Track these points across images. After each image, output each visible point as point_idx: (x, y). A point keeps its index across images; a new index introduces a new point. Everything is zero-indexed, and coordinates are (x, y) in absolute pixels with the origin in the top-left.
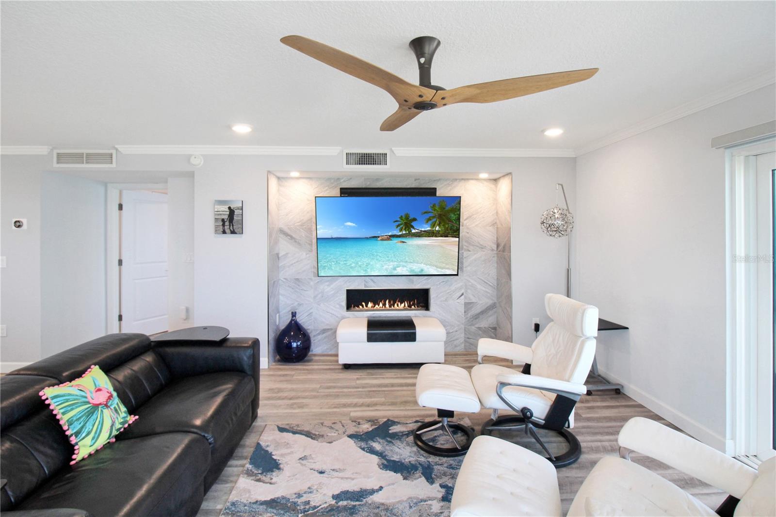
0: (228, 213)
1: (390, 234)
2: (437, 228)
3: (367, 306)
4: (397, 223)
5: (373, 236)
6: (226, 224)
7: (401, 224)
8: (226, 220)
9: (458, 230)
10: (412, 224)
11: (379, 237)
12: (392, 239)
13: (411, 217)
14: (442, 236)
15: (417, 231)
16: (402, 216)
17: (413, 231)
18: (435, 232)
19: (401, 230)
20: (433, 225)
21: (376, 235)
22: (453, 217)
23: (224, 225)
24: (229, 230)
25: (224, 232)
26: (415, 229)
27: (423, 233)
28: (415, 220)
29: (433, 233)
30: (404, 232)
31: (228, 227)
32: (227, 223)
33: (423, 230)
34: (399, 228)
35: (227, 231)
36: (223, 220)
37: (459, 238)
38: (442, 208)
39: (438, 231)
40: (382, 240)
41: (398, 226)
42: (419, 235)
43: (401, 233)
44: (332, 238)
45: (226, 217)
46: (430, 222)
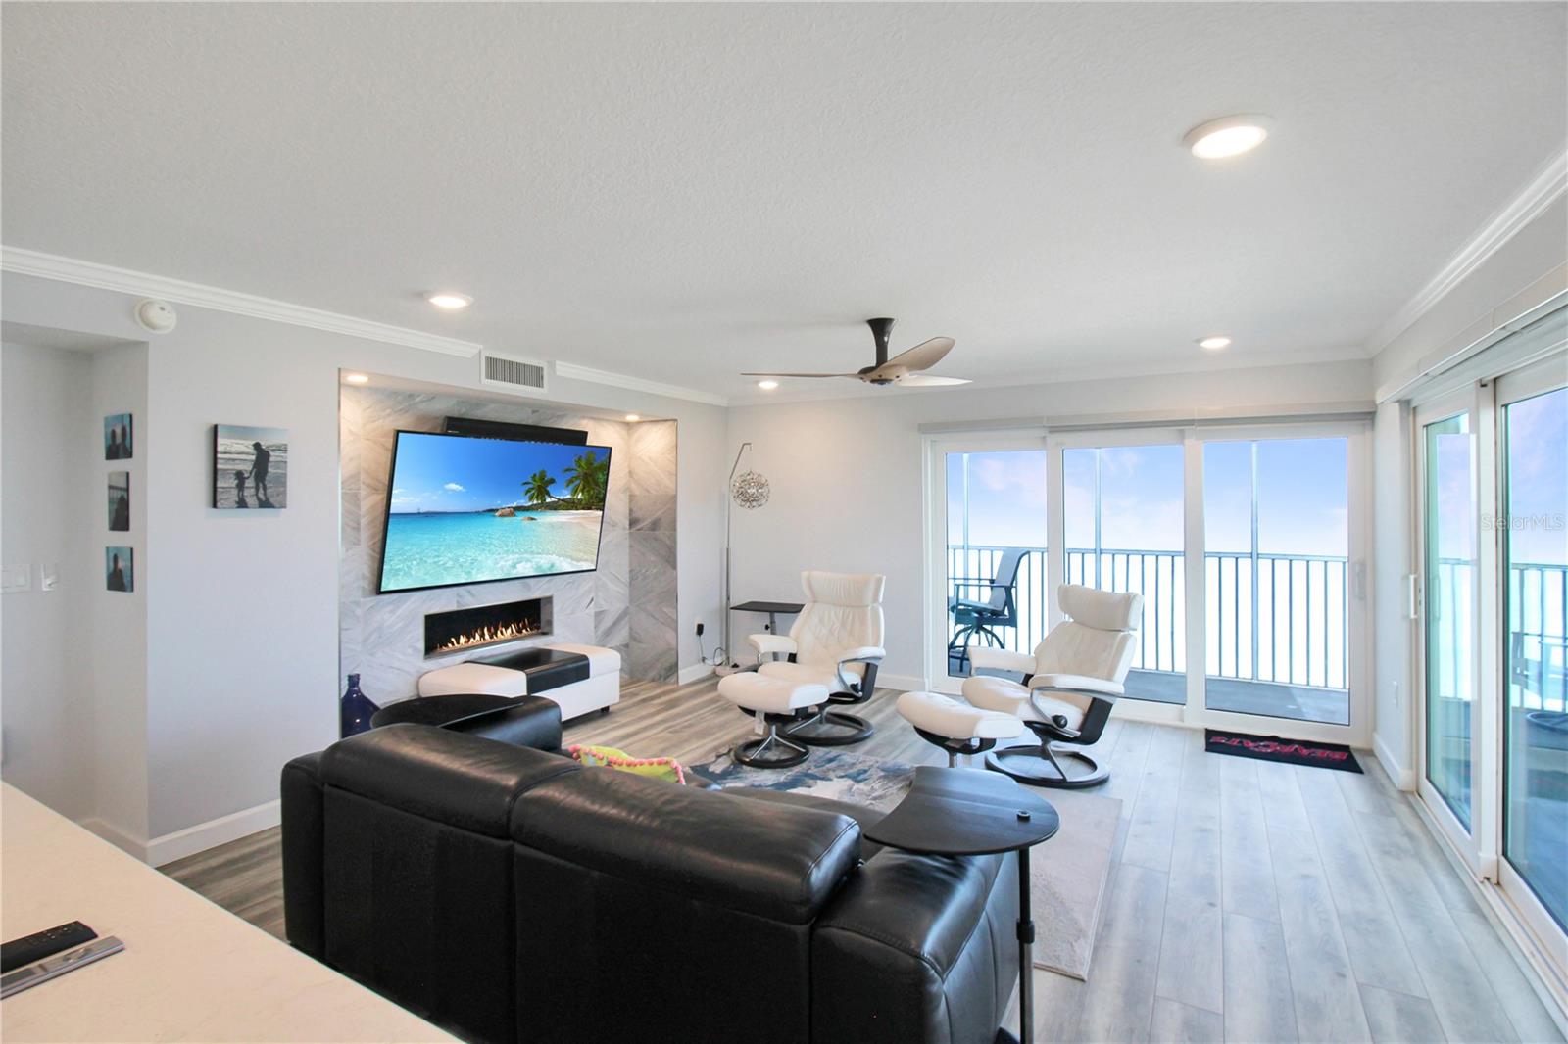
0: (253, 458)
1: (515, 505)
2: (580, 496)
3: (458, 643)
4: (527, 487)
5: (489, 508)
6: (246, 485)
7: (533, 488)
8: (246, 475)
9: (603, 500)
10: (548, 488)
11: (497, 510)
12: (517, 513)
13: (548, 477)
14: (583, 509)
15: (553, 500)
16: (535, 475)
17: (548, 500)
18: (576, 501)
19: (531, 499)
20: (575, 492)
21: (494, 508)
22: (600, 477)
23: (241, 486)
24: (255, 498)
25: (242, 504)
26: (550, 497)
27: (561, 503)
28: (552, 481)
29: (574, 503)
30: (535, 502)
31: (253, 491)
32: (250, 483)
33: (561, 498)
34: (529, 494)
35: (251, 500)
36: (239, 475)
37: (603, 510)
38: (590, 464)
39: (580, 500)
40: (501, 516)
41: (528, 491)
42: (554, 507)
43: (530, 504)
44: (419, 514)
45: (247, 468)
46: (572, 486)
